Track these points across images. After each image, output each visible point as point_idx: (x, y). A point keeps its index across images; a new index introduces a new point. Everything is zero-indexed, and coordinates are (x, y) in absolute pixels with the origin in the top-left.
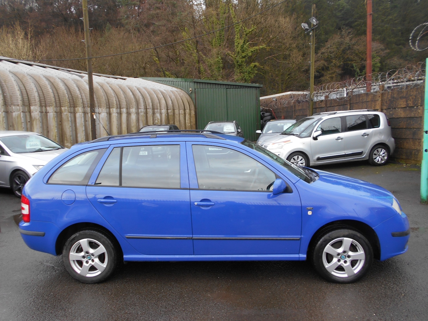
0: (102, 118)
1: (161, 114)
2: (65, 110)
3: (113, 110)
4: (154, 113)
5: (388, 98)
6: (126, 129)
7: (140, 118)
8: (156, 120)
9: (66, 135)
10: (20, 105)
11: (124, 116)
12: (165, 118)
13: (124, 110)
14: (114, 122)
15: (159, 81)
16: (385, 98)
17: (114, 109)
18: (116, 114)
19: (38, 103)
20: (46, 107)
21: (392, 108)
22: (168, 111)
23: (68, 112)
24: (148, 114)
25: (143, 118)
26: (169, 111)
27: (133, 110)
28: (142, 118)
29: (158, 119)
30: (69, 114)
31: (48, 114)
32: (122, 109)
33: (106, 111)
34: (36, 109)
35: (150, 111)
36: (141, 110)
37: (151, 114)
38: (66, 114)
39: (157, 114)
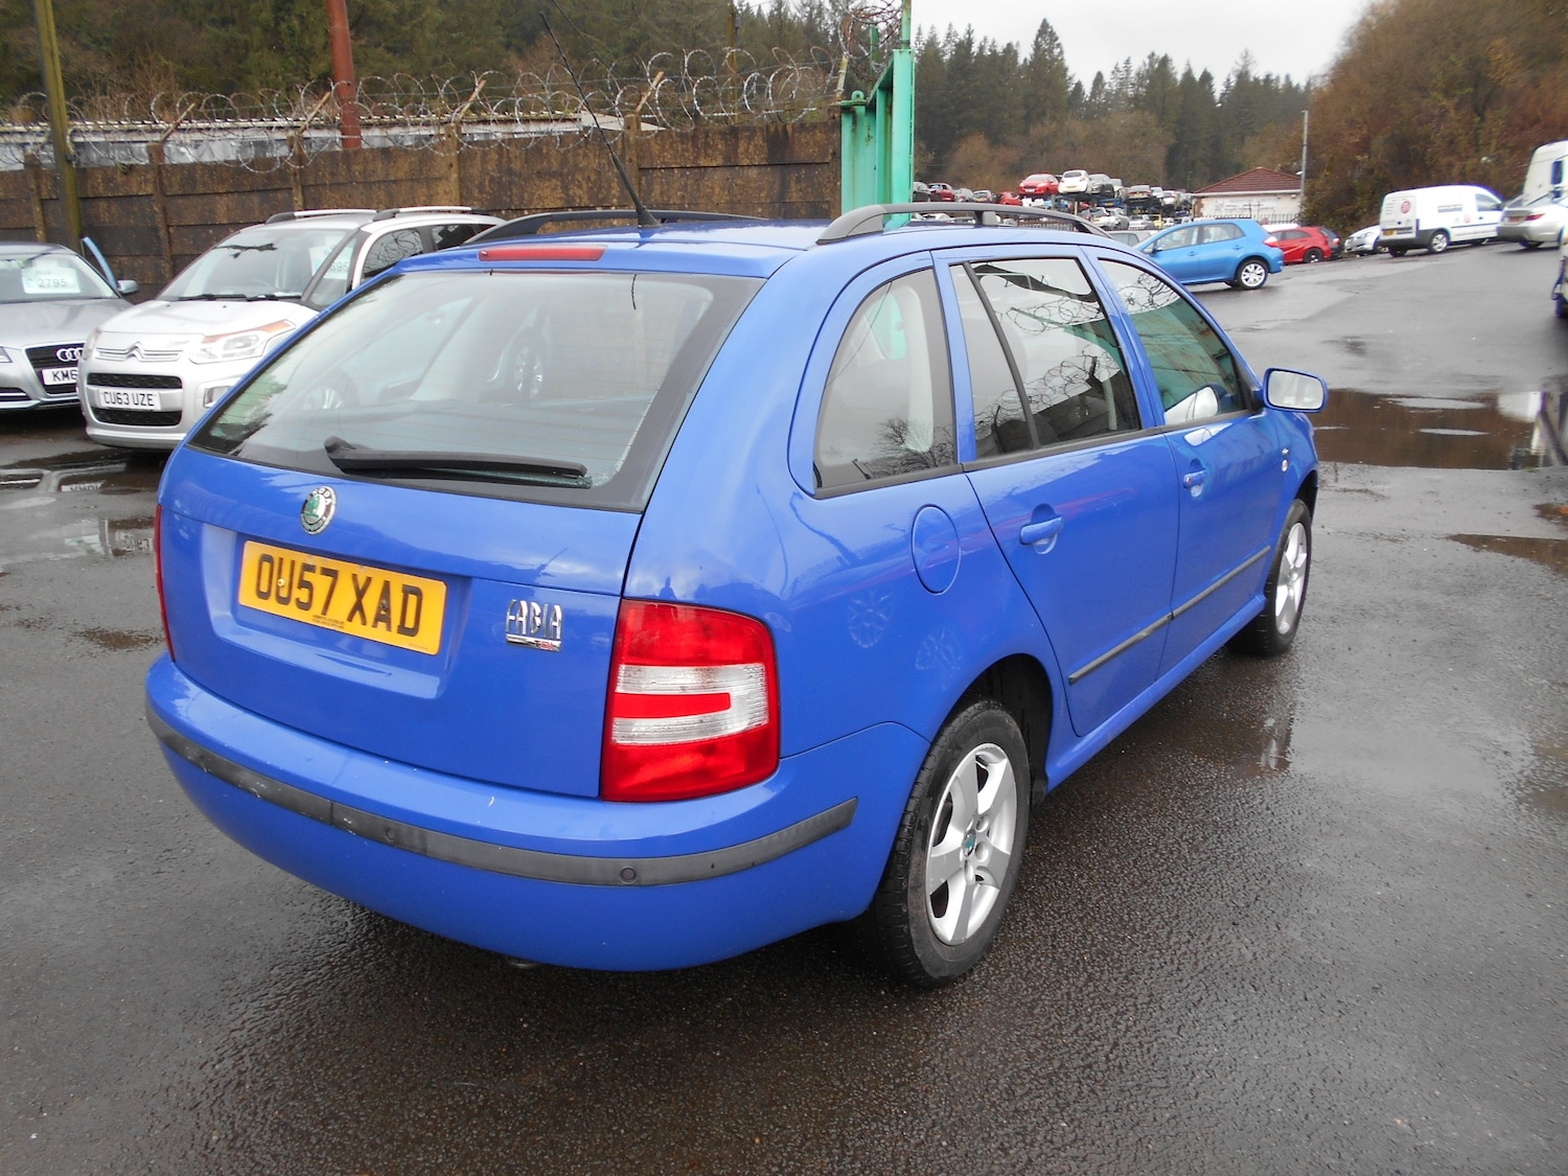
5: (484, 172)
16: (475, 171)
21: (507, 210)
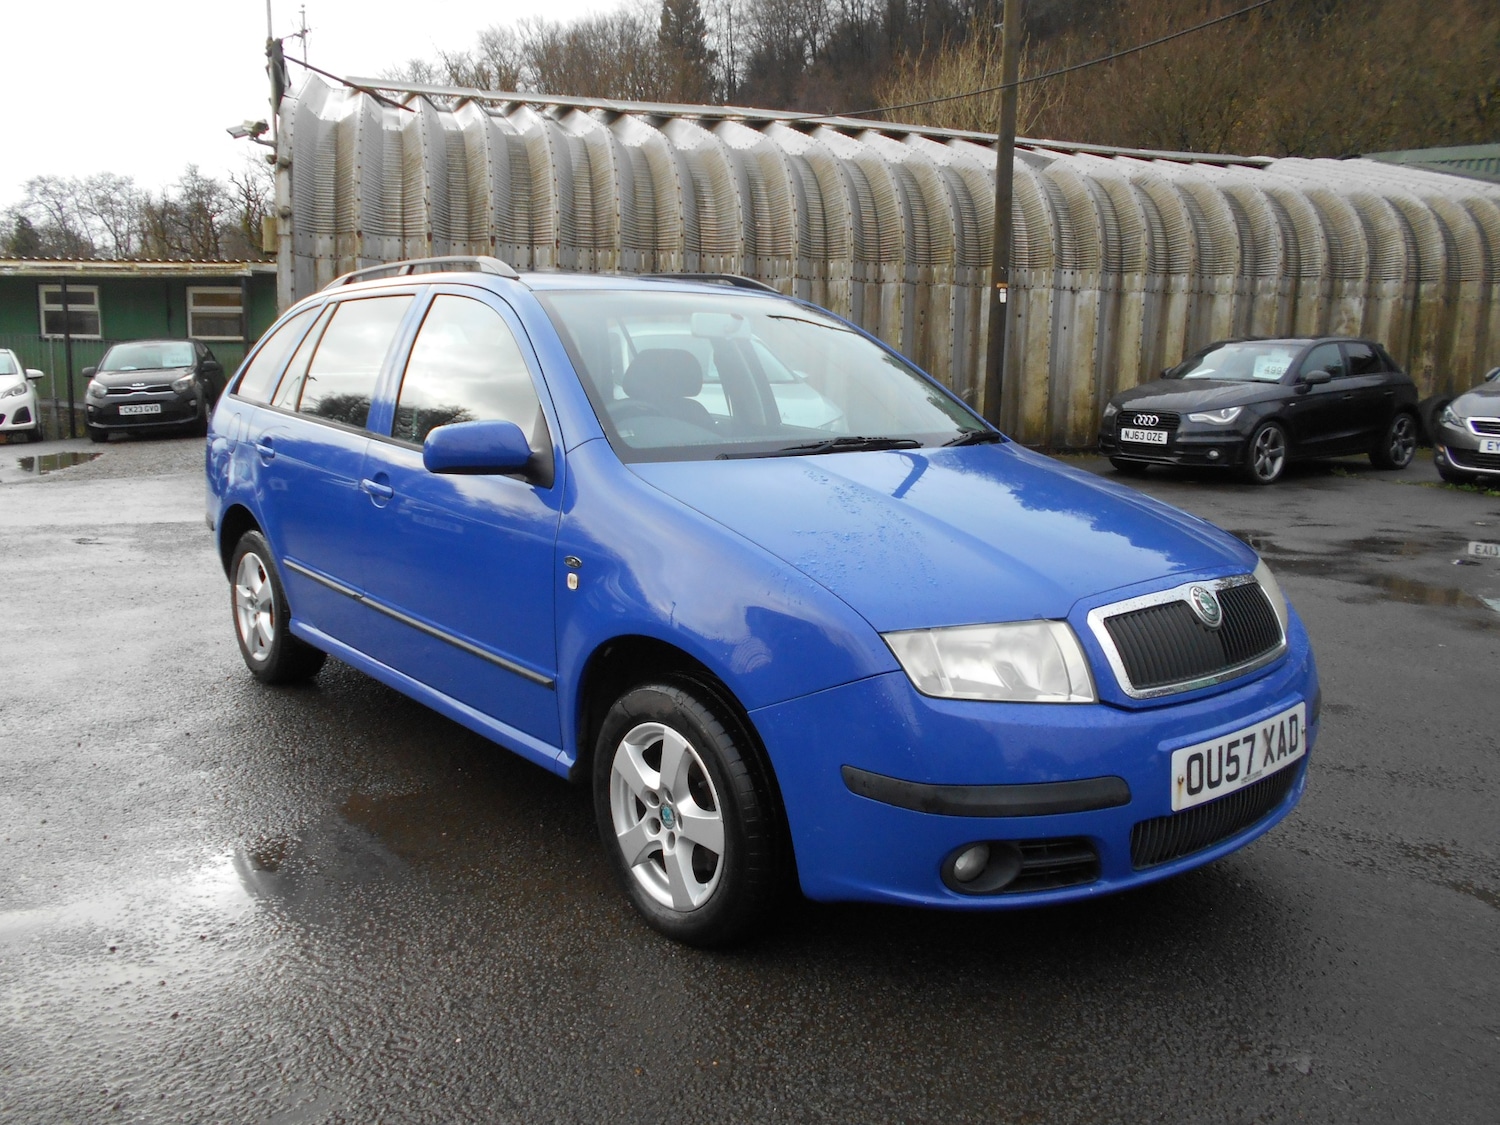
0: (1080, 307)
1: (1372, 297)
2: (942, 275)
3: (1131, 281)
4: (1332, 296)
6: (1180, 352)
7: (1258, 314)
8: (1340, 323)
9: (936, 356)
10: (792, 257)
11: (1179, 305)
12: (1393, 317)
13: (1182, 282)
14: (1129, 323)
15: (1443, 162)
17: (1137, 278)
18: (1143, 294)
19: (850, 251)
20: (878, 263)
22: (1417, 289)
23: (950, 283)
24: (1300, 300)
25: (1271, 313)
26: (1424, 287)
27: (1227, 282)
28: (1267, 315)
29: (1352, 320)
30: (953, 289)
31: (883, 286)
32: (1173, 279)
33: (1098, 284)
34: (843, 269)
35: (1313, 290)
36: (1267, 280)
37: (1314, 298)
38: (944, 289)
39: (1349, 299)
